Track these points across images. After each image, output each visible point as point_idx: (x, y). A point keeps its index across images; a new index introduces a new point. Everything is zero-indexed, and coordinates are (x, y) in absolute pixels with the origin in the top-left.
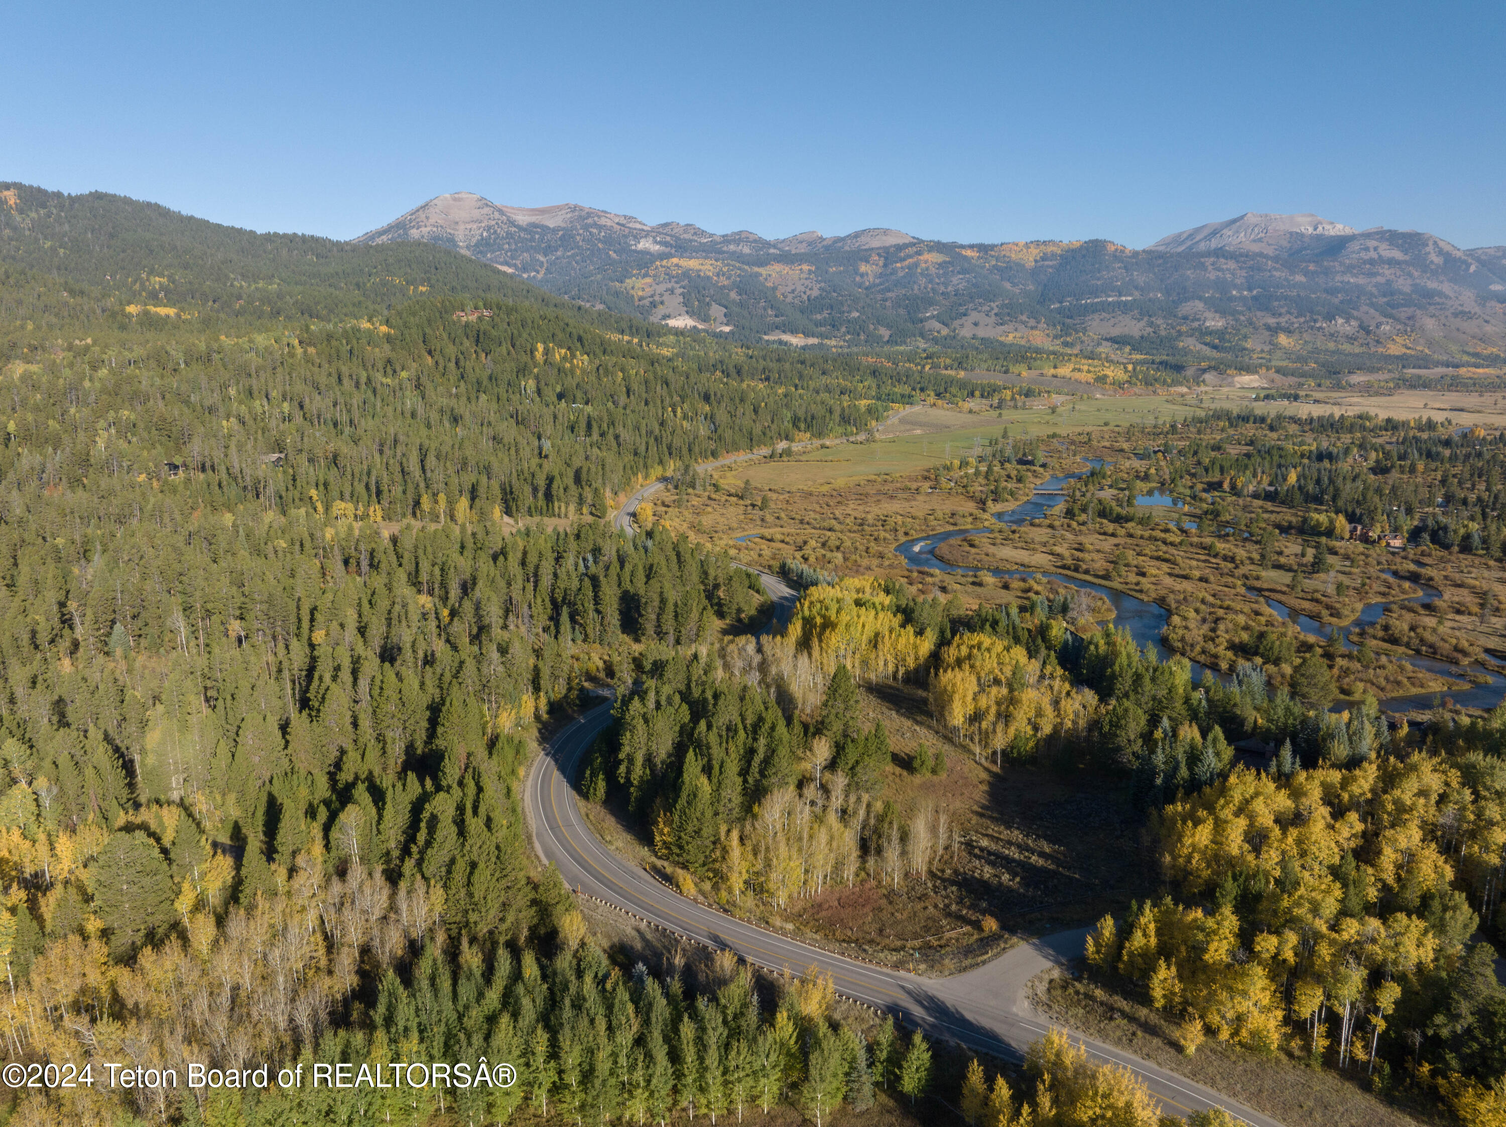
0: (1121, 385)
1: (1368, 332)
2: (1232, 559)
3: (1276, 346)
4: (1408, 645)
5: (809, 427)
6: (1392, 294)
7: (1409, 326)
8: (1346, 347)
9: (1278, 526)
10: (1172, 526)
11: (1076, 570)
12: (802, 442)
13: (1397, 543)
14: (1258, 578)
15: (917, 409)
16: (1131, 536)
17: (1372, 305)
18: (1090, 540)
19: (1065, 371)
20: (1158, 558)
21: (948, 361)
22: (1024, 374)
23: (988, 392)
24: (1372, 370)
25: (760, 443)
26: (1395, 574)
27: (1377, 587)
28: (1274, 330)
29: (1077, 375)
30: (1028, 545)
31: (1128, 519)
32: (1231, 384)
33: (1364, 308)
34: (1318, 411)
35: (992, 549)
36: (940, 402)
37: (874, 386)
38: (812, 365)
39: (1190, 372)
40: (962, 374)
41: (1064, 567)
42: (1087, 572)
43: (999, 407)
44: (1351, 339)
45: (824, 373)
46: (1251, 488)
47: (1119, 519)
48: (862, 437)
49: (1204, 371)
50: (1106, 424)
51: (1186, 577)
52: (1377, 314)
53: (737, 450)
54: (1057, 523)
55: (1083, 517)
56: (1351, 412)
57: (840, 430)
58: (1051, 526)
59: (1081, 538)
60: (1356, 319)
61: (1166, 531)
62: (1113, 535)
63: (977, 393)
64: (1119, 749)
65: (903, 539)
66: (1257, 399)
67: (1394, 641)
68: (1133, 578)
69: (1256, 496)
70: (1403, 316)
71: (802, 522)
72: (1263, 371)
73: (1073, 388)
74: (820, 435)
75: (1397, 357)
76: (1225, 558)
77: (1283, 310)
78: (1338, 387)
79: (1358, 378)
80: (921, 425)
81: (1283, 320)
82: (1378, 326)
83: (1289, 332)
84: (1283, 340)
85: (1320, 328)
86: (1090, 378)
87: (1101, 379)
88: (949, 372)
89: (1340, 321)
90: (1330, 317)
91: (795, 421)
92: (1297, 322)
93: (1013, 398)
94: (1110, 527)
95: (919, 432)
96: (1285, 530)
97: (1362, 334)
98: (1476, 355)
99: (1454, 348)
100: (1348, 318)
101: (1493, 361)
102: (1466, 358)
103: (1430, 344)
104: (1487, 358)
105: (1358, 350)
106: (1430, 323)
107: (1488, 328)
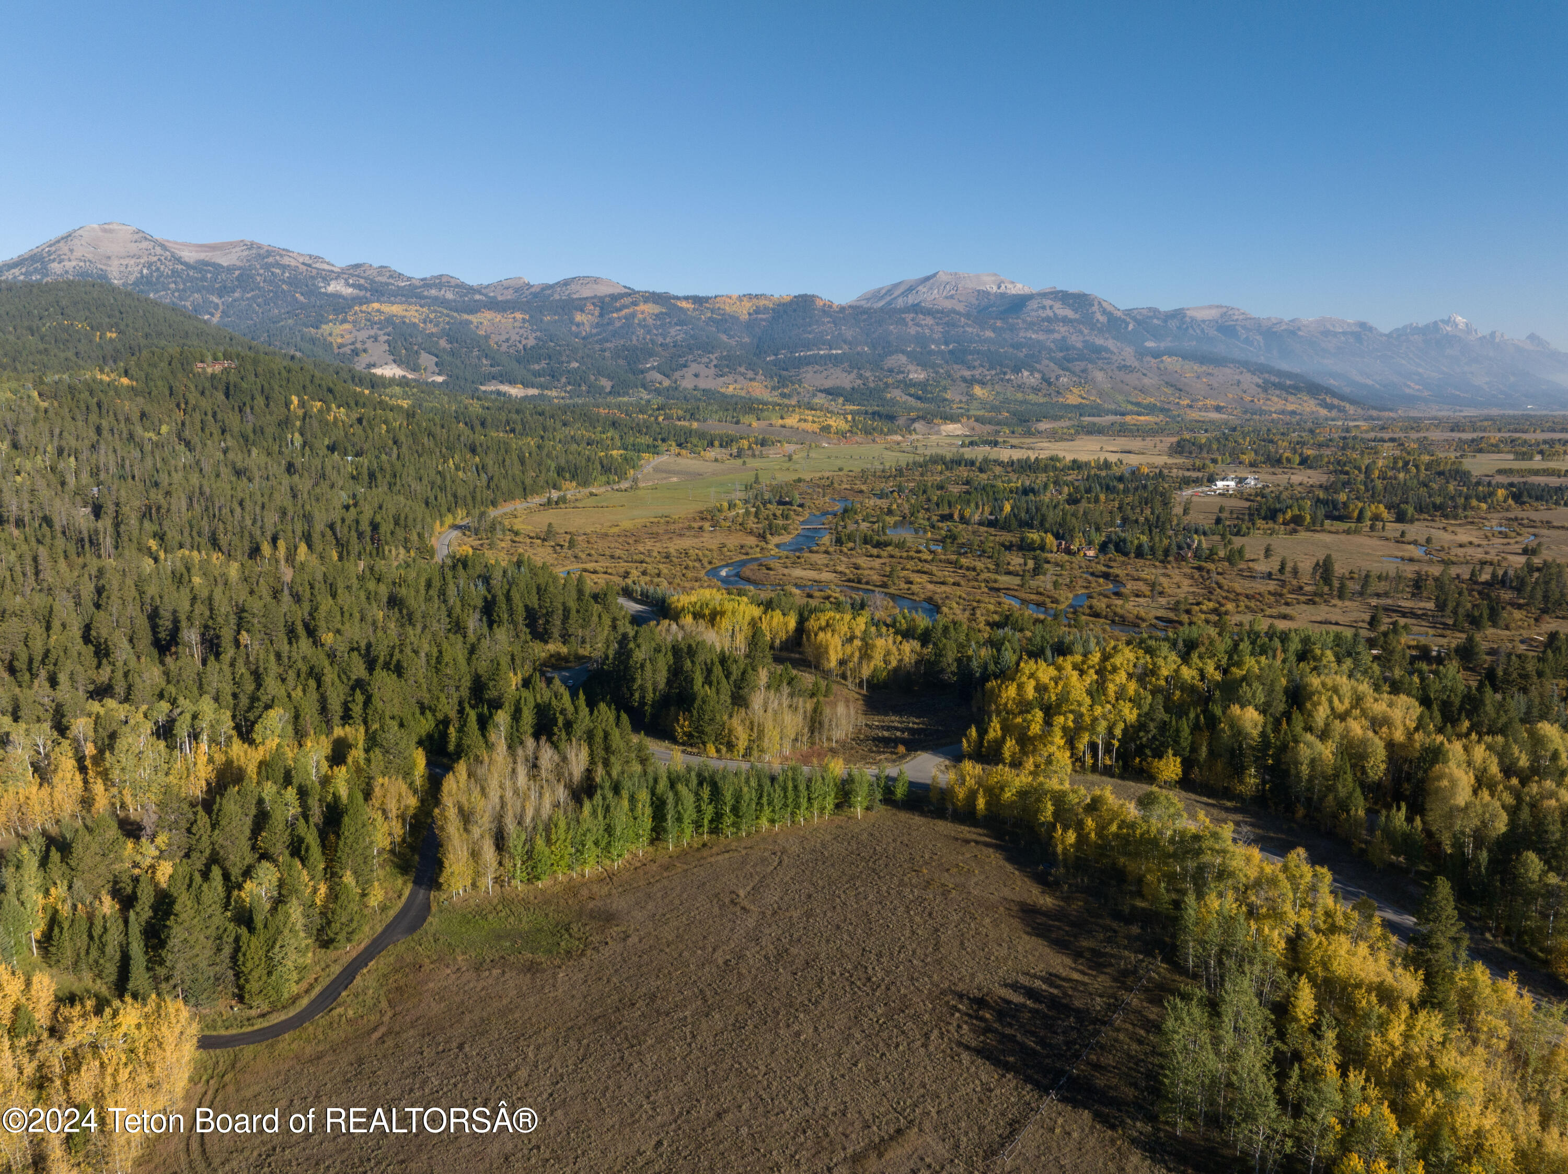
0: (843, 434)
1: (1050, 384)
2: (974, 569)
3: (972, 397)
4: (1106, 617)
5: (573, 477)
6: (1067, 349)
7: (1083, 378)
8: (1032, 397)
9: (1003, 545)
10: (922, 548)
11: (859, 582)
12: (571, 490)
13: (1091, 553)
14: (996, 581)
15: (664, 458)
16: (892, 556)
17: (1051, 359)
18: (862, 561)
19: (792, 421)
20: (918, 571)
21: (680, 413)
22: (755, 424)
23: (727, 442)
24: (1056, 418)
25: (534, 492)
26: (1092, 574)
27: (1081, 582)
28: (970, 382)
29: (803, 425)
30: (814, 567)
31: (887, 544)
32: (938, 433)
33: (1045, 362)
34: (1017, 455)
35: (786, 571)
36: (684, 452)
37: (617, 437)
38: (552, 417)
39: (901, 421)
40: (695, 425)
41: (849, 580)
42: (867, 583)
43: (739, 456)
44: (1036, 390)
45: (565, 425)
46: (977, 517)
47: (878, 545)
48: (624, 485)
49: (914, 420)
50: (841, 470)
51: (943, 583)
52: (1055, 368)
53: (513, 499)
54: (831, 549)
55: (851, 545)
56: (1044, 455)
57: (604, 478)
58: (827, 552)
59: (854, 560)
60: (1039, 371)
61: (919, 552)
62: (878, 556)
63: (717, 443)
64: (942, 671)
65: (709, 567)
66: (963, 445)
67: (1097, 615)
68: (904, 586)
69: (981, 524)
70: (1077, 369)
71: (612, 557)
72: (964, 420)
73: (801, 437)
74: (585, 483)
75: (1075, 406)
76: (968, 569)
77: (977, 364)
78: (1029, 433)
79: (1044, 426)
80: (675, 473)
81: (977, 373)
82: (1058, 378)
83: (983, 383)
84: (978, 391)
85: (1009, 380)
86: (816, 428)
87: (826, 429)
88: (682, 423)
89: (1026, 373)
90: (1017, 370)
91: (560, 471)
92: (989, 374)
93: (750, 448)
94: (875, 551)
95: (675, 479)
96: (1009, 547)
97: (1045, 385)
98: (1138, 404)
99: (1120, 398)
100: (1032, 371)
101: (1151, 409)
102: (1130, 407)
103: (1100, 394)
104: (1146, 407)
105: (1042, 400)
106: (1099, 376)
107: (1146, 381)
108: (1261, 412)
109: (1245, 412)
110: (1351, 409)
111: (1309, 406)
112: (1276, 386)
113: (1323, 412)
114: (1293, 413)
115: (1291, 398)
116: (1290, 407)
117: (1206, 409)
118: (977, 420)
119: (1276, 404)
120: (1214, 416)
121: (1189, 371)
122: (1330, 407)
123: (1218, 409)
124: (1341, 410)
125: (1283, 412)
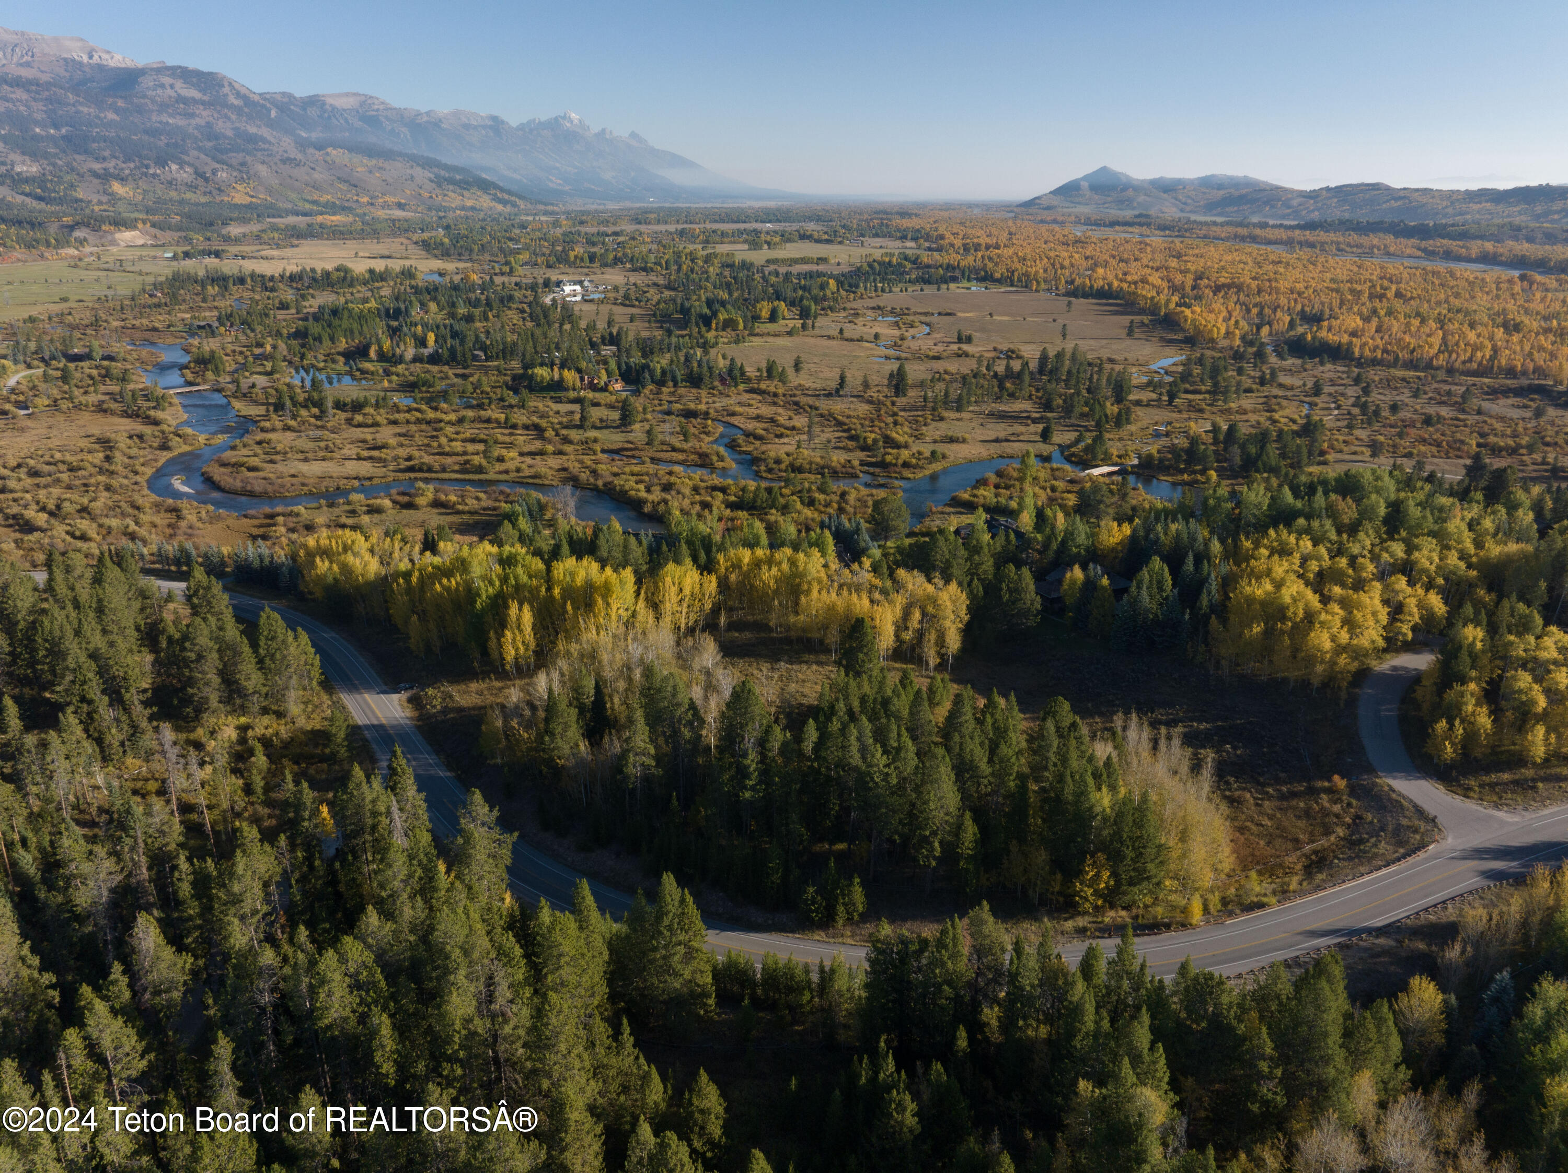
1: (207, 180)
3: (114, 198)
6: (217, 138)
7: (244, 173)
8: (189, 195)
17: (200, 149)
28: (105, 177)
32: (114, 243)
33: (194, 153)
39: (52, 229)
44: (192, 187)
52: (209, 160)
60: (189, 164)
70: (234, 162)
72: (140, 225)
75: (245, 206)
77: (107, 153)
81: (111, 164)
82: (214, 172)
83: (122, 180)
84: (117, 188)
85: (154, 175)
89: (174, 167)
90: (162, 162)
92: (127, 168)
97: (200, 181)
98: (314, 202)
99: (294, 196)
100: (181, 164)
101: (333, 208)
102: (308, 206)
103: (270, 191)
104: (326, 205)
105: (203, 200)
106: (263, 170)
107: (316, 176)
108: (446, 209)
109: (430, 209)
110: (522, 204)
111: (485, 202)
112: (451, 181)
113: (500, 207)
114: (473, 208)
115: (466, 193)
116: (469, 203)
117: (385, 206)
118: (153, 225)
119: (454, 200)
120: (399, 214)
121: (360, 166)
122: (504, 202)
123: (400, 206)
124: (514, 205)
125: (463, 208)
